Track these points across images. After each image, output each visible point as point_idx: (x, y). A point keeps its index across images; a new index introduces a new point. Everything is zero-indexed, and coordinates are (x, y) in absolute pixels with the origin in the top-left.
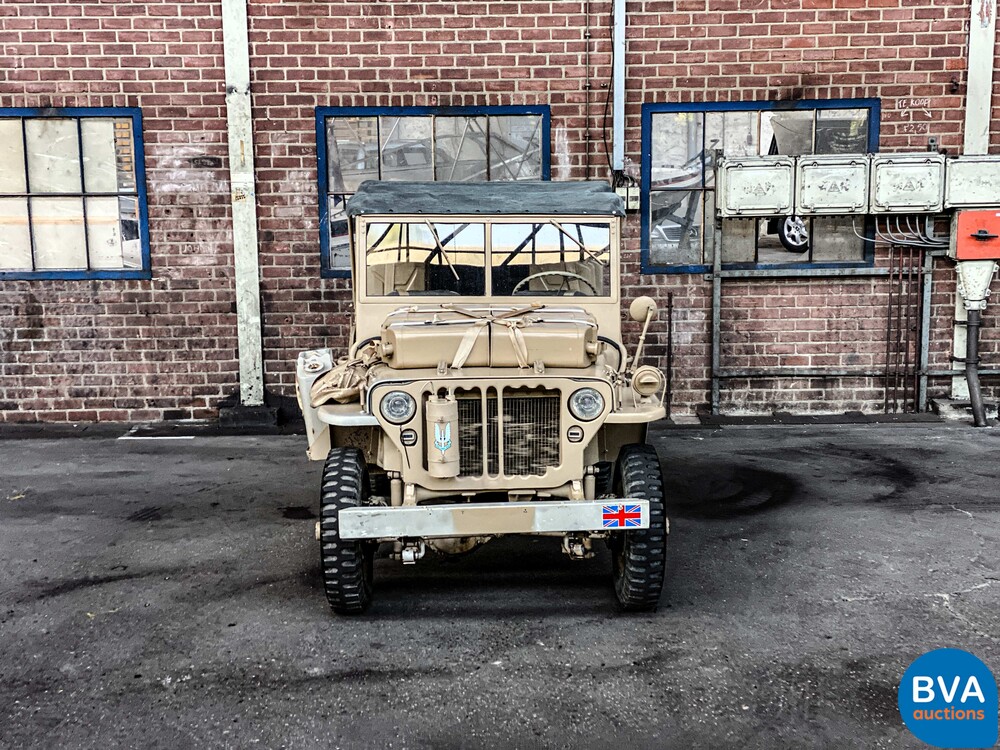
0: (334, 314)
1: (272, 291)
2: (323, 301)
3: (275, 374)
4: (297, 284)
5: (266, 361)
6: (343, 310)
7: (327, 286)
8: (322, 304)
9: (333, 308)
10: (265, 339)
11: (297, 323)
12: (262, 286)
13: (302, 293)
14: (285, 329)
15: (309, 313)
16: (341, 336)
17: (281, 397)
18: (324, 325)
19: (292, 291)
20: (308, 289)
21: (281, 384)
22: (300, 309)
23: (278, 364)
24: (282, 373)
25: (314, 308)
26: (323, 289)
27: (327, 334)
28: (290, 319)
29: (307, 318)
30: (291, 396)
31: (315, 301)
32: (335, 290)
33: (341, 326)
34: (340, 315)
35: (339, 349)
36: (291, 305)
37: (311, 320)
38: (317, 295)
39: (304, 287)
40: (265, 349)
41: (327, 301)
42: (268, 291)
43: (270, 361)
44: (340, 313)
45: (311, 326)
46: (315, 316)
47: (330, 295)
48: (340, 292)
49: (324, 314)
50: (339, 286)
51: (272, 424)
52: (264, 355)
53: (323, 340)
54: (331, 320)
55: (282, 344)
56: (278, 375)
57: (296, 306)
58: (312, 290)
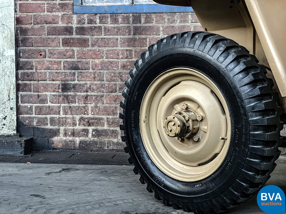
0: (85, 49)
1: (27, 26)
2: (75, 36)
3: (29, 105)
4: (50, 20)
5: (20, 93)
6: (93, 45)
7: (79, 22)
8: (73, 39)
9: (83, 43)
10: (20, 72)
11: (50, 57)
12: (18, 21)
13: (55, 28)
14: (39, 62)
15: (62, 48)
16: (91, 70)
17: (34, 128)
18: (75, 59)
19: (46, 26)
20: (61, 24)
21: (34, 115)
22: (54, 44)
23: (31, 96)
24: (35, 105)
25: (66, 43)
26: (75, 25)
27: (77, 68)
28: (43, 53)
29: (60, 53)
30: (43, 127)
31: (67, 37)
32: (86, 25)
33: (91, 60)
34: (91, 50)
35: (88, 82)
36: (44, 39)
37: (63, 55)
38: (68, 30)
39: (57, 23)
40: (20, 82)
41: (78, 37)
42: (23, 26)
43: (25, 93)
44: (90, 48)
45: (63, 60)
46: (67, 51)
47: (81, 30)
48: (91, 28)
49: (75, 49)
50: (91, 21)
51: (19, 152)
52: (18, 88)
53: (74, 74)
54: (83, 56)
55: (36, 76)
56: (31, 107)
57: (49, 41)
58: (65, 25)
